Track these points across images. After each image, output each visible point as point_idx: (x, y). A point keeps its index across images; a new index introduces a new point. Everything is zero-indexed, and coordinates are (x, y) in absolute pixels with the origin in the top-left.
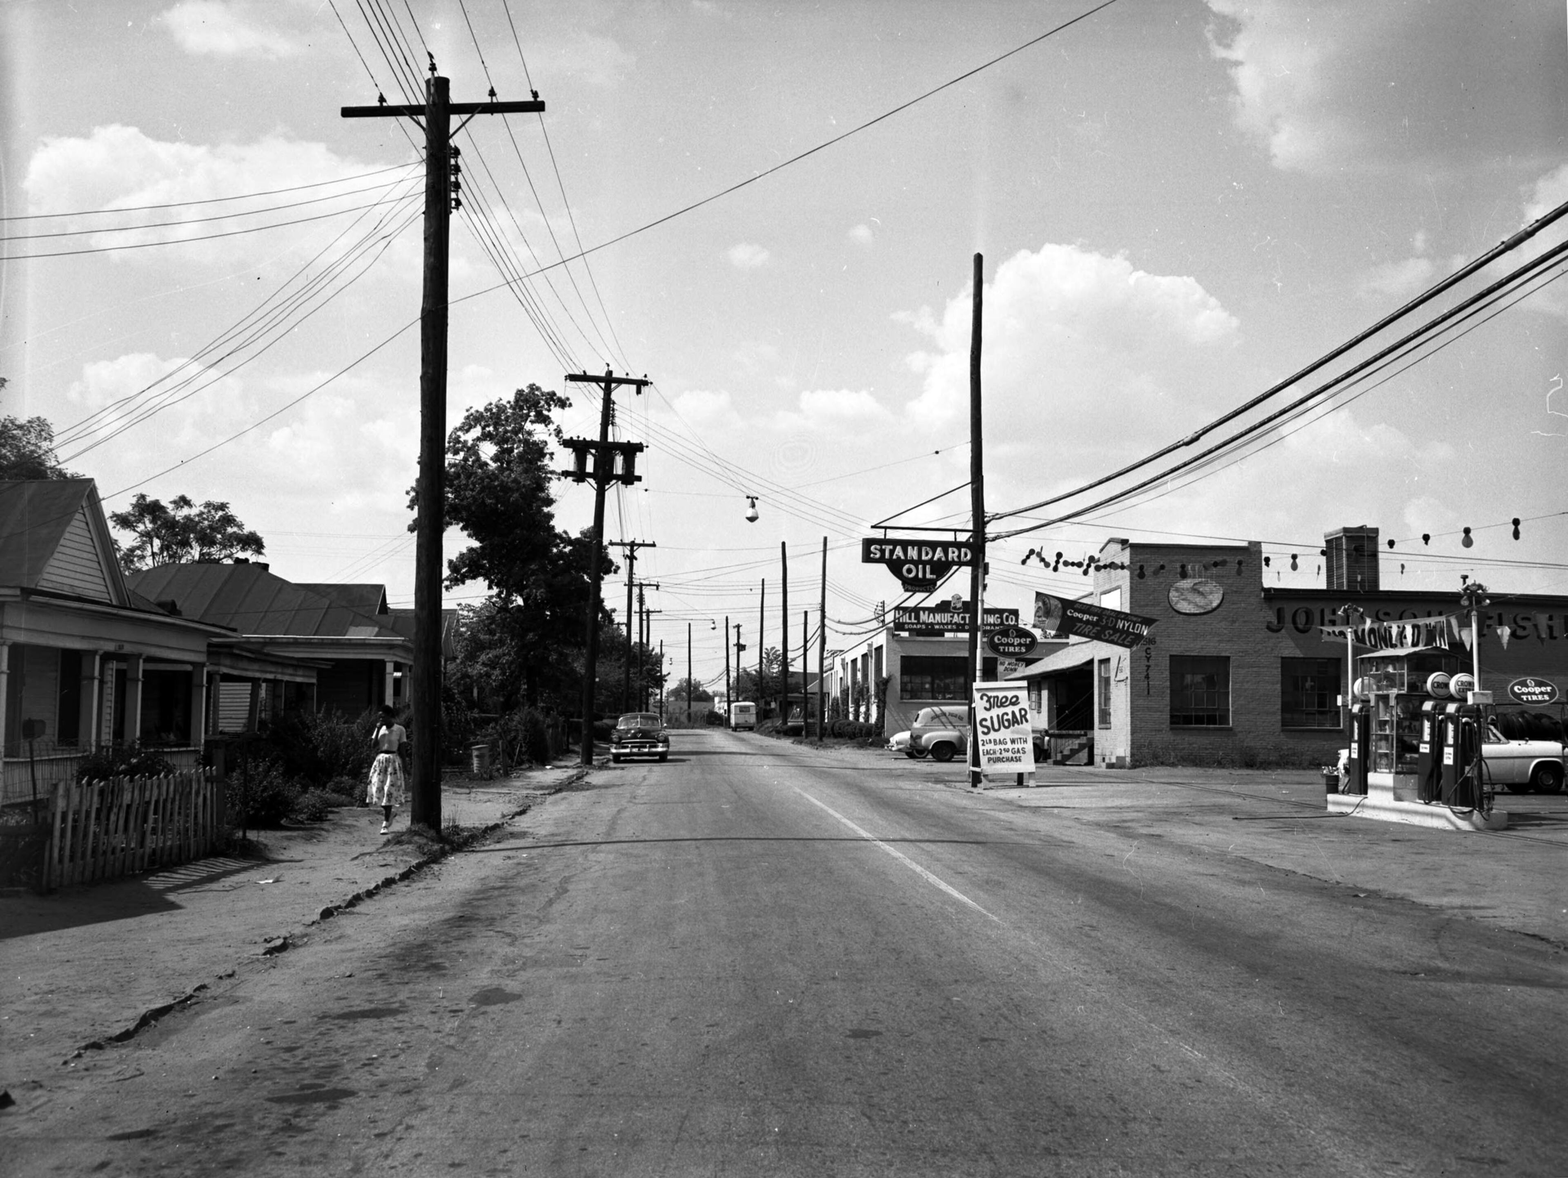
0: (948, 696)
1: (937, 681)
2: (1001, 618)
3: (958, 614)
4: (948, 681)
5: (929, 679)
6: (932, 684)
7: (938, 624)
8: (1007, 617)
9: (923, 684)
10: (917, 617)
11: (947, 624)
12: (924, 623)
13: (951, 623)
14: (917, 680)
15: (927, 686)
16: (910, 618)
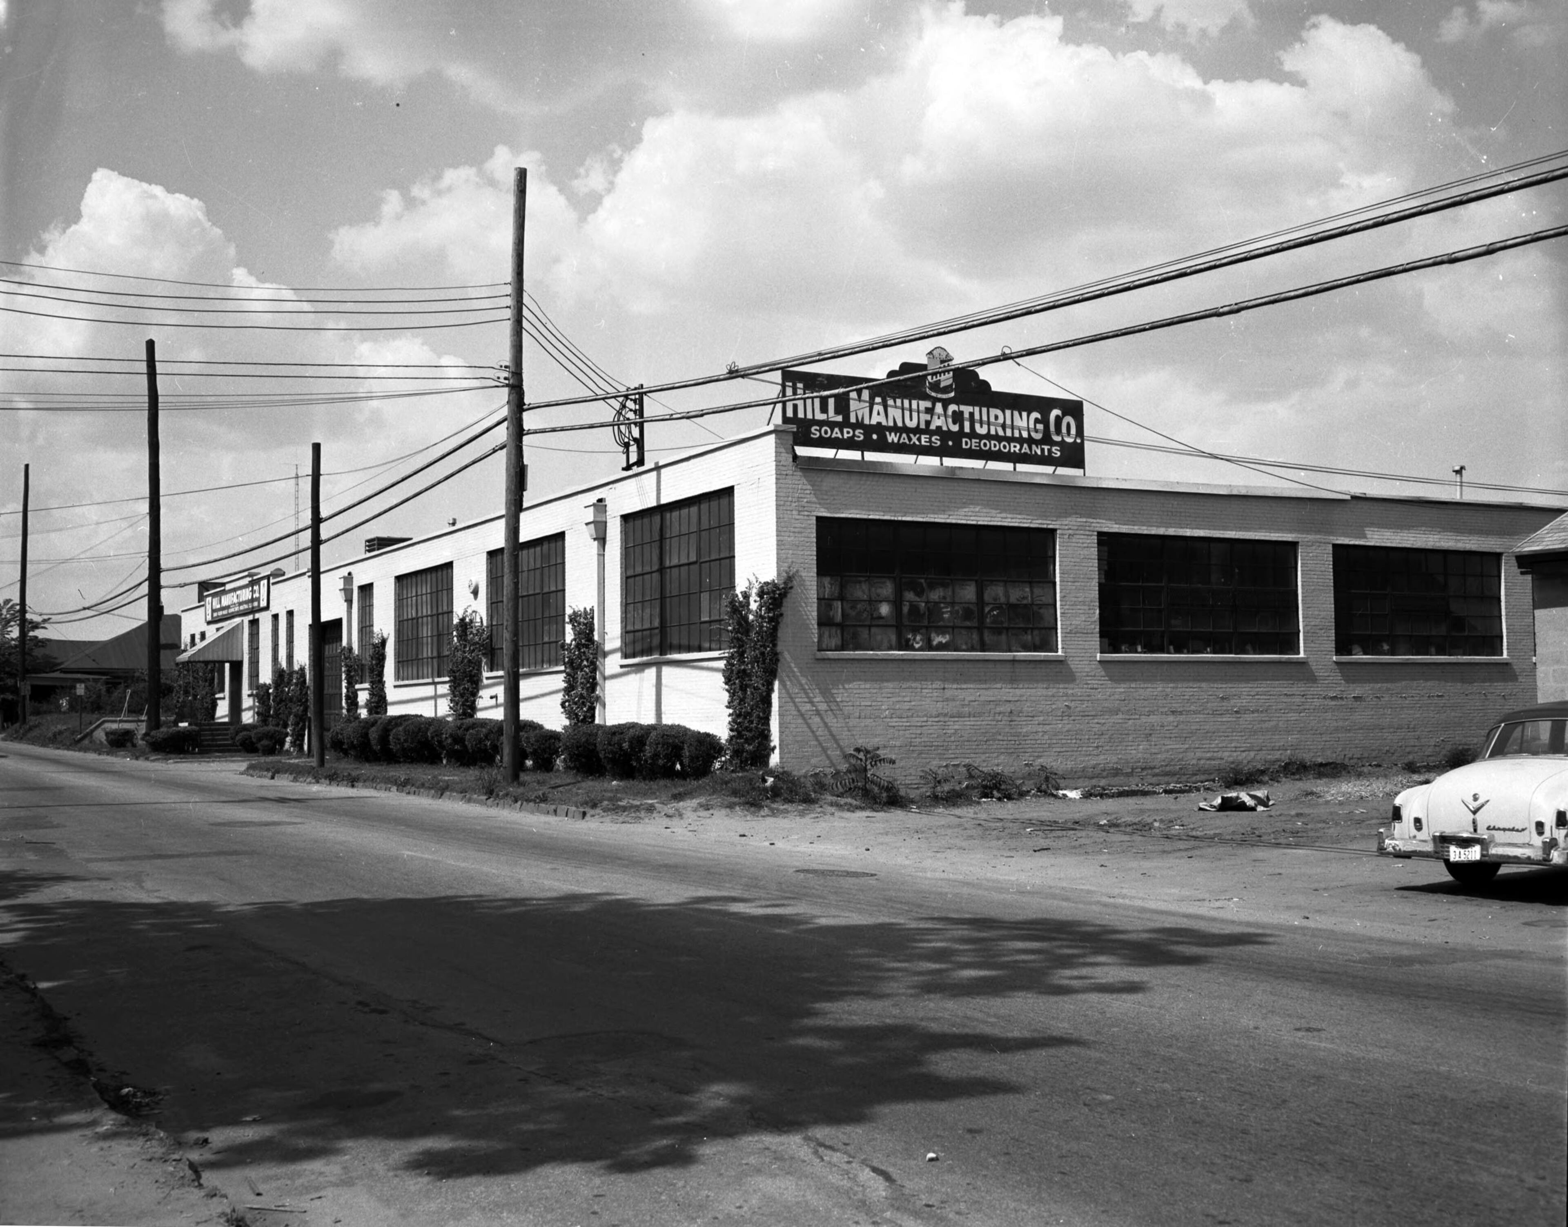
0: (938, 639)
1: (910, 596)
2: (1045, 421)
3: (946, 403)
4: (935, 595)
5: (887, 589)
6: (897, 603)
7: (895, 429)
8: (1058, 420)
9: (873, 602)
10: (842, 404)
11: (917, 431)
12: (859, 425)
13: (927, 431)
14: (860, 591)
15: (885, 609)
16: (824, 409)
